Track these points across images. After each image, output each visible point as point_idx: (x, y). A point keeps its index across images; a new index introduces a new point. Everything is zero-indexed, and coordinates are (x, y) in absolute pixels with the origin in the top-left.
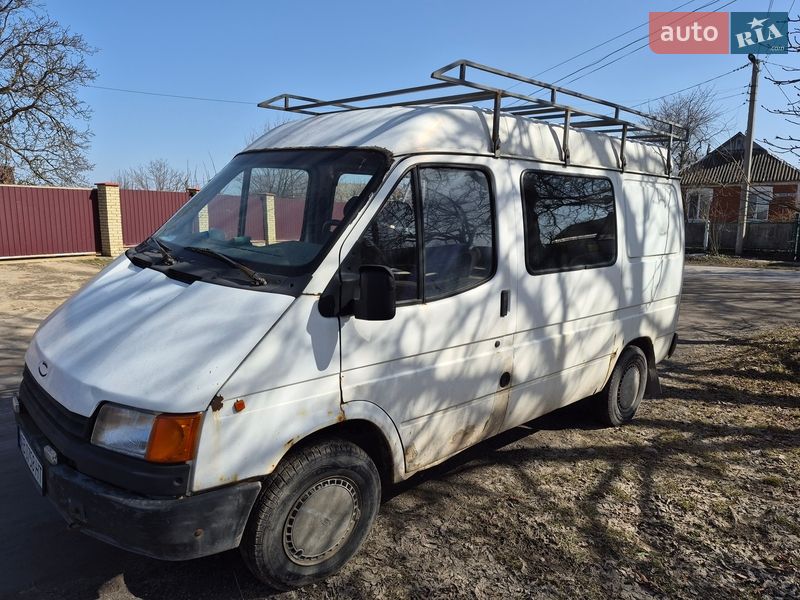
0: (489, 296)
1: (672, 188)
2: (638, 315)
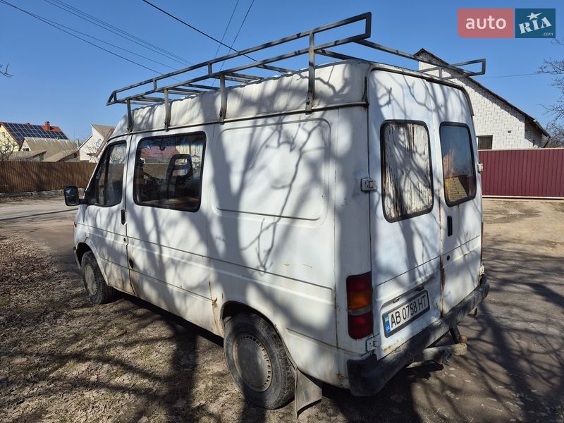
1: (324, 123)
2: (240, 277)
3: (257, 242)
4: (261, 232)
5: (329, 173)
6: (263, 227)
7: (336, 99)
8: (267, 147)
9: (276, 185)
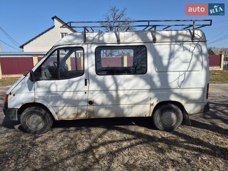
0: (80, 80)
1: (198, 45)
2: (167, 92)
3: (178, 79)
4: (180, 76)
5: (202, 58)
6: (180, 75)
7: (201, 39)
8: (179, 51)
9: (184, 62)
